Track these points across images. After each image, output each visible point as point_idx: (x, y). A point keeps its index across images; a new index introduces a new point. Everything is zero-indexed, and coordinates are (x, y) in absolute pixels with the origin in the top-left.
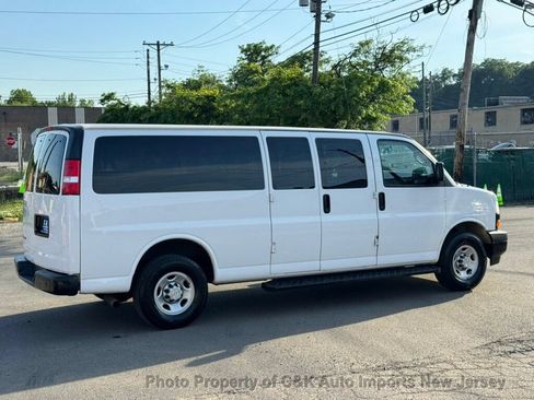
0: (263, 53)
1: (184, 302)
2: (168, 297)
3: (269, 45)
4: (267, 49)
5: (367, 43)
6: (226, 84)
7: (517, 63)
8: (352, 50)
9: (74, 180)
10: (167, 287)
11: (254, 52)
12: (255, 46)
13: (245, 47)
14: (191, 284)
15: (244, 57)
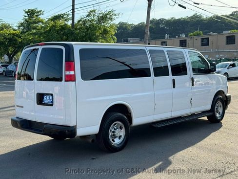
0: (36, 14)
1: (120, 137)
2: (114, 135)
3: (39, 10)
4: (38, 12)
5: (94, 11)
6: (16, 28)
7: (132, 24)
8: (87, 14)
9: (72, 73)
10: (113, 130)
11: (31, 13)
12: (32, 10)
13: (27, 10)
14: (124, 128)
15: (26, 15)
